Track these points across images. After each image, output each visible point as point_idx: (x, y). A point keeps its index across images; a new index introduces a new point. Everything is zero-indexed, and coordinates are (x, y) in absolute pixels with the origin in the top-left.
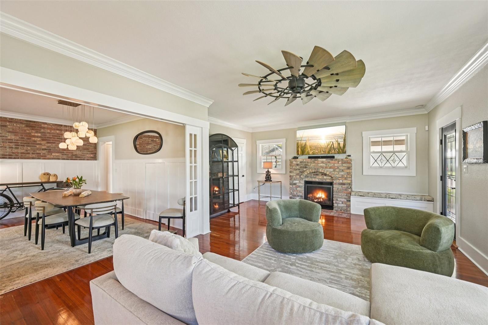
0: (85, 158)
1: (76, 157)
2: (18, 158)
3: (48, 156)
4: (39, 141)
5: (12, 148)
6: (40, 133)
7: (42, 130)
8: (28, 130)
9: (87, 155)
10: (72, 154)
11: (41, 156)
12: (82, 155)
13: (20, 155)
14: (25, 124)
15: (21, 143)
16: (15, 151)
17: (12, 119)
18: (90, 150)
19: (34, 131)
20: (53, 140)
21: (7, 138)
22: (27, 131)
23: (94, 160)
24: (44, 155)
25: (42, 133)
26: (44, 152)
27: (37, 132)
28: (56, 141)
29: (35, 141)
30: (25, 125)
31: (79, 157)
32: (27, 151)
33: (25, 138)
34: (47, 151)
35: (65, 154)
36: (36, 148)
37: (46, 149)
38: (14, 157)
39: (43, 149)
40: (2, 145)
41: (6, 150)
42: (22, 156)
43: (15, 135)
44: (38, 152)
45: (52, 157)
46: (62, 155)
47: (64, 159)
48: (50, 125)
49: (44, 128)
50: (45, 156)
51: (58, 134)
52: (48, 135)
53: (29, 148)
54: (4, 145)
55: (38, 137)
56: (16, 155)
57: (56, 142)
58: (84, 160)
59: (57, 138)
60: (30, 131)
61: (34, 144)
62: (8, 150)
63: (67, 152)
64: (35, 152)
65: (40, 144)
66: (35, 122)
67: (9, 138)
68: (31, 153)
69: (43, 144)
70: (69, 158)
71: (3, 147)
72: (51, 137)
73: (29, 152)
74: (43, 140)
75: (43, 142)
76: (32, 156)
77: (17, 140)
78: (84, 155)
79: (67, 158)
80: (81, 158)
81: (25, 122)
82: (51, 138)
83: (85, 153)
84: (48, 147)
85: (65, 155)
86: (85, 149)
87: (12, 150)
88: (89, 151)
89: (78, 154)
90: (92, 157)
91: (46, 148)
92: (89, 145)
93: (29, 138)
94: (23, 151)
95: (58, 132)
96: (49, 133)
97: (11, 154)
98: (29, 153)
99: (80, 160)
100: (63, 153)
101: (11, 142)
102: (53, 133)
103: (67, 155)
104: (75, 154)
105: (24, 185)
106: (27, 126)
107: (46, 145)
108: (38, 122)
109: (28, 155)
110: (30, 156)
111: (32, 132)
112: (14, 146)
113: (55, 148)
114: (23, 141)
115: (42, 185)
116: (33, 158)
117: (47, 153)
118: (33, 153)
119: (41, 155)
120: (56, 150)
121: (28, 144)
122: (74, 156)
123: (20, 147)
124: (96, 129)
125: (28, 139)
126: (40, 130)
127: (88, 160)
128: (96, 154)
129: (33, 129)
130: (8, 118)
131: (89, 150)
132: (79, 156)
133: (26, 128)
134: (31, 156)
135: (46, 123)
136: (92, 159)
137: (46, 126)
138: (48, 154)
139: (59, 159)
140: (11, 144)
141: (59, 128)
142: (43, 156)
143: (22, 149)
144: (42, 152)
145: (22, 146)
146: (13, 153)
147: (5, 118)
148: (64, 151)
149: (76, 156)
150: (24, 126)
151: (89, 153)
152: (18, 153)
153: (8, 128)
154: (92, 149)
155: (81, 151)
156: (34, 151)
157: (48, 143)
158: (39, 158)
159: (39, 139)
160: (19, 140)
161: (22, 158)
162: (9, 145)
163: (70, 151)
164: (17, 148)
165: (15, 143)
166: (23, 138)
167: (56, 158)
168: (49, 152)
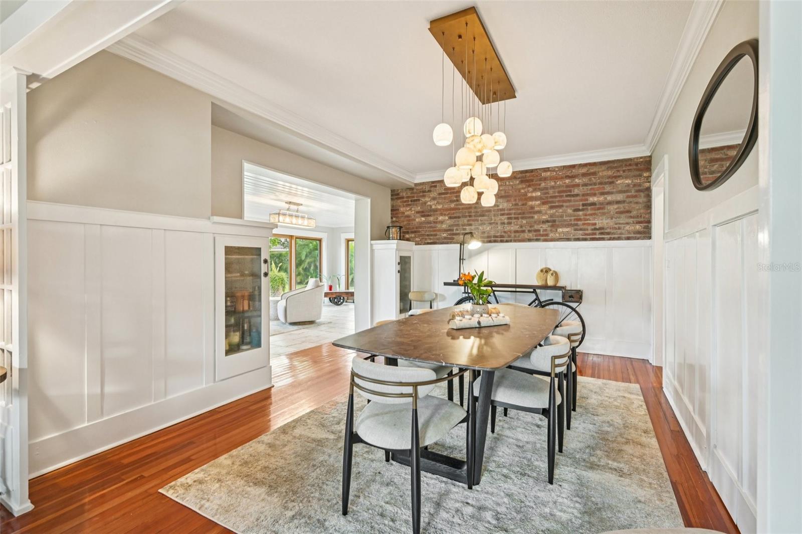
0: (621, 234)
1: (602, 233)
2: (511, 241)
3: (551, 235)
4: (539, 205)
5: (504, 223)
6: (540, 190)
7: (543, 185)
8: (523, 188)
9: (627, 227)
10: (593, 227)
11: (540, 235)
12: (615, 228)
13: (513, 235)
14: (519, 178)
15: (515, 214)
16: (507, 228)
18: (634, 213)
19: (530, 189)
20: (559, 201)
21: (499, 208)
22: (523, 191)
23: (644, 238)
24: (545, 233)
25: (543, 190)
26: (545, 226)
27: (535, 190)
28: (564, 201)
29: (532, 207)
30: (520, 180)
31: (608, 234)
32: (521, 227)
33: (520, 204)
34: (550, 224)
35: (579, 227)
36: (533, 220)
37: (548, 221)
38: (507, 239)
39: (544, 222)
42: (515, 236)
43: (508, 201)
44: (536, 227)
45: (557, 235)
46: (576, 230)
47: (578, 239)
48: (554, 171)
49: (545, 179)
50: (547, 235)
51: (568, 186)
52: (551, 191)
53: (524, 222)
55: (536, 199)
56: (509, 236)
57: (564, 204)
58: (619, 239)
59: (567, 196)
60: (526, 190)
61: (531, 213)
62: (499, 228)
63: (584, 224)
64: (533, 229)
65: (539, 212)
66: (532, 171)
68: (527, 231)
69: (544, 212)
70: (588, 237)
71: (494, 223)
72: (557, 194)
73: (524, 229)
74: (544, 203)
75: (544, 208)
76: (528, 236)
77: (510, 210)
78: (619, 228)
79: (584, 237)
80: (613, 236)
81: (520, 176)
82: (555, 197)
83: (621, 222)
84: (551, 216)
85: (581, 230)
86: (621, 213)
87: (504, 227)
88: (631, 217)
89: (606, 226)
90: (639, 232)
91: (549, 219)
92: (631, 202)
93: (525, 202)
94: (517, 228)
95: (567, 181)
96: (553, 187)
97: (503, 234)
98: (523, 231)
99: (610, 239)
100: (576, 227)
102: (560, 186)
103: (584, 230)
104: (601, 225)
106: (522, 182)
107: (549, 212)
108: (537, 169)
109: (522, 234)
110: (526, 235)
111: (528, 191)
112: (506, 221)
113: (562, 216)
114: (518, 209)
115: (534, 292)
116: (530, 240)
117: (549, 229)
118: (529, 231)
119: (541, 233)
120: (565, 221)
121: (524, 213)
122: (598, 232)
123: (513, 221)
124: (650, 155)
125: (523, 205)
126: (540, 185)
127: (628, 238)
128: (649, 222)
129: (529, 186)
131: (632, 214)
132: (608, 230)
133: (520, 186)
134: (526, 237)
135: (547, 170)
136: (638, 236)
137: (549, 173)
138: (551, 230)
139: (568, 240)
140: (503, 218)
141: (568, 174)
142: (543, 235)
143: (515, 225)
144: (541, 227)
145: (516, 218)
146: (505, 232)
148: (579, 222)
149: (602, 231)
150: (518, 182)
151: (631, 220)
152: (510, 232)
154: (638, 210)
155: (612, 219)
156: (531, 227)
157: (552, 208)
158: (537, 240)
159: (538, 202)
160: (512, 209)
161: (515, 241)
162: (501, 220)
163: (590, 220)
164: (509, 223)
165: (508, 214)
166: (517, 205)
167: (564, 237)
168: (552, 226)
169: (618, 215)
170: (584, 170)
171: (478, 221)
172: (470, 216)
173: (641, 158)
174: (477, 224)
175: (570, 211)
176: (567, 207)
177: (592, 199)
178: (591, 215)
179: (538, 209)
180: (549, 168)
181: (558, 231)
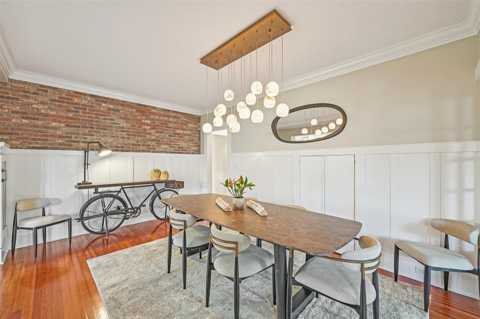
0: (190, 151)
1: (182, 150)
2: (130, 151)
3: (157, 149)
4: (149, 129)
5: (124, 138)
6: (150, 119)
7: (152, 117)
8: (139, 116)
9: (192, 148)
10: (178, 146)
11: (150, 148)
12: (187, 148)
13: (131, 147)
14: (136, 108)
15: (133, 132)
16: (127, 141)
17: (124, 102)
18: (195, 141)
19: (144, 118)
20: (161, 129)
21: (119, 126)
22: (138, 117)
23: (198, 154)
24: (153, 147)
25: (152, 120)
26: (154, 143)
27: (147, 119)
28: (164, 130)
29: (145, 130)
30: (136, 109)
31: (185, 150)
32: (138, 142)
33: (136, 126)
34: (157, 142)
35: (172, 146)
36: (146, 138)
37: (155, 140)
38: (127, 149)
39: (153, 140)
40: (115, 134)
41: (119, 140)
42: (133, 148)
43: (127, 122)
44: (148, 143)
45: (161, 149)
46: (170, 147)
47: (171, 153)
48: (158, 110)
49: (153, 114)
50: (154, 149)
51: (166, 121)
52: (157, 122)
53: (140, 138)
54: (116, 134)
55: (147, 125)
56: (129, 148)
57: (164, 131)
58: (189, 153)
59: (166, 127)
60: (141, 117)
61: (144, 133)
62: (120, 140)
63: (174, 144)
64: (145, 144)
65: (149, 134)
66: (145, 106)
67: (121, 125)
68: (141, 145)
69: (152, 134)
70: (176, 151)
71: (116, 136)
72: (160, 125)
73: (139, 143)
74: (152, 129)
75: (153, 131)
76: (142, 148)
77: (129, 129)
78: (189, 148)
79: (174, 151)
80: (187, 152)
81: (136, 106)
82: (160, 126)
83: (190, 145)
84: (157, 137)
85: (173, 147)
86: (190, 140)
87: (124, 141)
88: (194, 143)
89: (184, 146)
90: (196, 151)
91: (156, 139)
92: (193, 136)
93: (140, 125)
94: (134, 142)
95: (166, 118)
96: (158, 120)
97: (123, 145)
98: (139, 145)
99: (186, 153)
100: (170, 145)
101: (123, 131)
102: (162, 120)
103: (174, 147)
104: (182, 146)
105: (135, 186)
106: (138, 111)
107: (155, 134)
108: (148, 106)
109: (138, 147)
110: (141, 148)
111: (142, 118)
112: (126, 136)
113: (163, 138)
114: (135, 129)
115: (154, 185)
116: (144, 151)
117: (156, 145)
118: (143, 145)
119: (151, 147)
120: (164, 141)
121: (139, 133)
122: (180, 149)
123: (131, 137)
124: (200, 115)
125: (139, 127)
126: (150, 116)
127: (193, 153)
128: (200, 146)
129: (143, 115)
130: (120, 100)
131: (194, 142)
132: (185, 149)
133: (137, 114)
134: (141, 149)
135: (154, 108)
136: (196, 152)
137: (155, 111)
138: (157, 146)
139: (167, 152)
141: (166, 114)
142: (152, 149)
143: (133, 140)
144: (151, 143)
145: (133, 135)
146: (125, 144)
147: (118, 100)
148: (172, 143)
149: (182, 149)
150: (135, 111)
151: (193, 145)
152: (129, 144)
153: (121, 113)
154: (196, 140)
155: (186, 143)
156: (144, 142)
157: (157, 132)
158: (149, 151)
159: (149, 127)
160: (131, 128)
161: (133, 151)
162: (122, 135)
163: (177, 142)
164: (129, 138)
165: (127, 132)
166: (134, 126)
167: (164, 151)
168: (158, 143)
169: (188, 141)
170: (174, 114)
171: (100, 132)
172: (92, 128)
173: (197, 116)
174: (99, 135)
175: (167, 136)
176: (166, 133)
177: (178, 131)
178: (178, 139)
179: (149, 131)
180: (155, 107)
181: (161, 147)
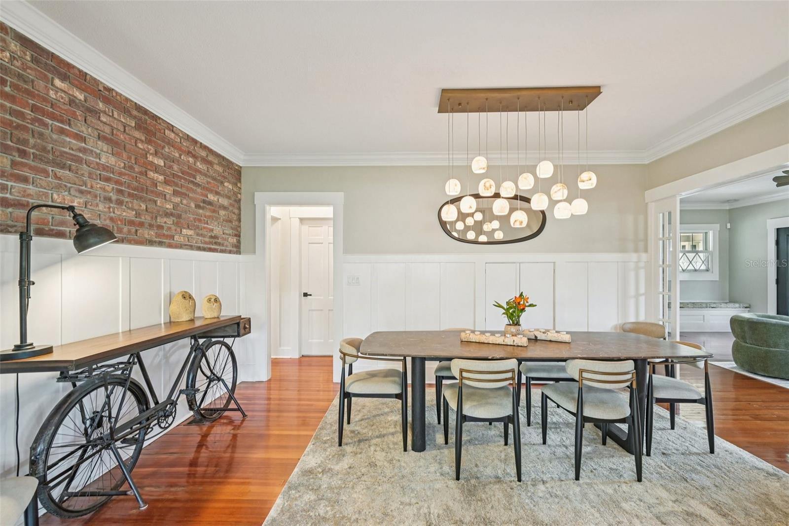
0: (227, 246)
1: (215, 243)
3: (176, 238)
4: (161, 183)
5: (110, 200)
6: (163, 156)
7: (166, 150)
8: (141, 141)
9: (229, 239)
10: (210, 234)
11: (164, 236)
12: (223, 239)
13: (126, 229)
14: (135, 117)
15: (128, 186)
16: (117, 212)
17: (110, 90)
18: (233, 224)
19: (152, 149)
20: (183, 186)
21: (98, 161)
22: (140, 145)
23: (237, 253)
24: (169, 233)
25: (166, 159)
26: (169, 222)
27: (156, 154)
28: (188, 189)
29: (154, 184)
30: (136, 121)
31: (219, 244)
33: (136, 170)
34: (175, 219)
35: (200, 232)
36: (155, 207)
37: (172, 214)
39: (167, 214)
40: (89, 186)
41: (97, 205)
42: (129, 232)
43: (115, 154)
44: (159, 221)
45: (182, 239)
46: (198, 235)
47: (199, 249)
48: (178, 135)
49: (170, 143)
50: (171, 237)
51: (191, 168)
52: (175, 167)
53: (143, 206)
54: (92, 187)
55: (156, 169)
57: (187, 193)
58: (224, 252)
59: (190, 182)
60: (145, 146)
61: (152, 192)
63: (204, 228)
64: (154, 222)
65: (162, 195)
67: (103, 160)
68: (146, 225)
69: (167, 197)
71: (90, 192)
72: (180, 174)
73: (143, 219)
74: (167, 182)
75: (168, 190)
76: (148, 234)
77: (121, 174)
78: (226, 239)
79: (204, 246)
80: (222, 248)
81: (135, 113)
82: (180, 178)
83: (227, 232)
84: (176, 206)
85: (201, 235)
86: (226, 221)
87: (109, 208)
88: (231, 228)
89: (218, 235)
90: (235, 246)
91: (173, 211)
92: (231, 211)
93: (143, 169)
94: (130, 215)
95: (191, 160)
96: (178, 161)
98: (142, 225)
99: (221, 251)
100: (197, 231)
101: (108, 180)
102: (183, 163)
103: (204, 236)
104: (215, 233)
106: (138, 127)
107: (173, 199)
109: (140, 231)
110: (146, 233)
111: (148, 150)
112: (114, 197)
113: (186, 211)
114: (132, 178)
116: (151, 243)
117: (173, 227)
118: (150, 226)
119: (165, 232)
120: (188, 219)
121: (142, 190)
122: (213, 241)
123: (125, 199)
124: (241, 165)
126: (163, 148)
127: (230, 252)
128: (239, 236)
129: (149, 142)
130: (101, 83)
132: (219, 240)
133: (137, 134)
134: (146, 236)
135: (171, 128)
136: (235, 249)
137: (172, 136)
138: (176, 230)
139: (192, 248)
140: (109, 186)
141: (191, 149)
142: (167, 237)
143: (128, 208)
144: (165, 223)
145: (129, 195)
147: (95, 79)
148: (200, 225)
149: (216, 240)
150: (133, 124)
151: (231, 232)
152: (122, 221)
153: (102, 122)
154: (235, 221)
155: (222, 226)
156: (152, 218)
157: (175, 193)
158: (161, 244)
159: (161, 178)
160: (125, 174)
161: (130, 242)
162: (104, 189)
163: (207, 224)
164: (120, 203)
165: (117, 182)
166: (131, 168)
167: (187, 243)
168: (177, 224)
169: (224, 223)
170: (203, 154)
171: (46, 173)
172: (23, 153)
174: (44, 184)
175: (193, 205)
176: (191, 199)
177: (211, 197)
178: (209, 217)
179: (161, 189)
180: (173, 126)
181: (183, 233)
